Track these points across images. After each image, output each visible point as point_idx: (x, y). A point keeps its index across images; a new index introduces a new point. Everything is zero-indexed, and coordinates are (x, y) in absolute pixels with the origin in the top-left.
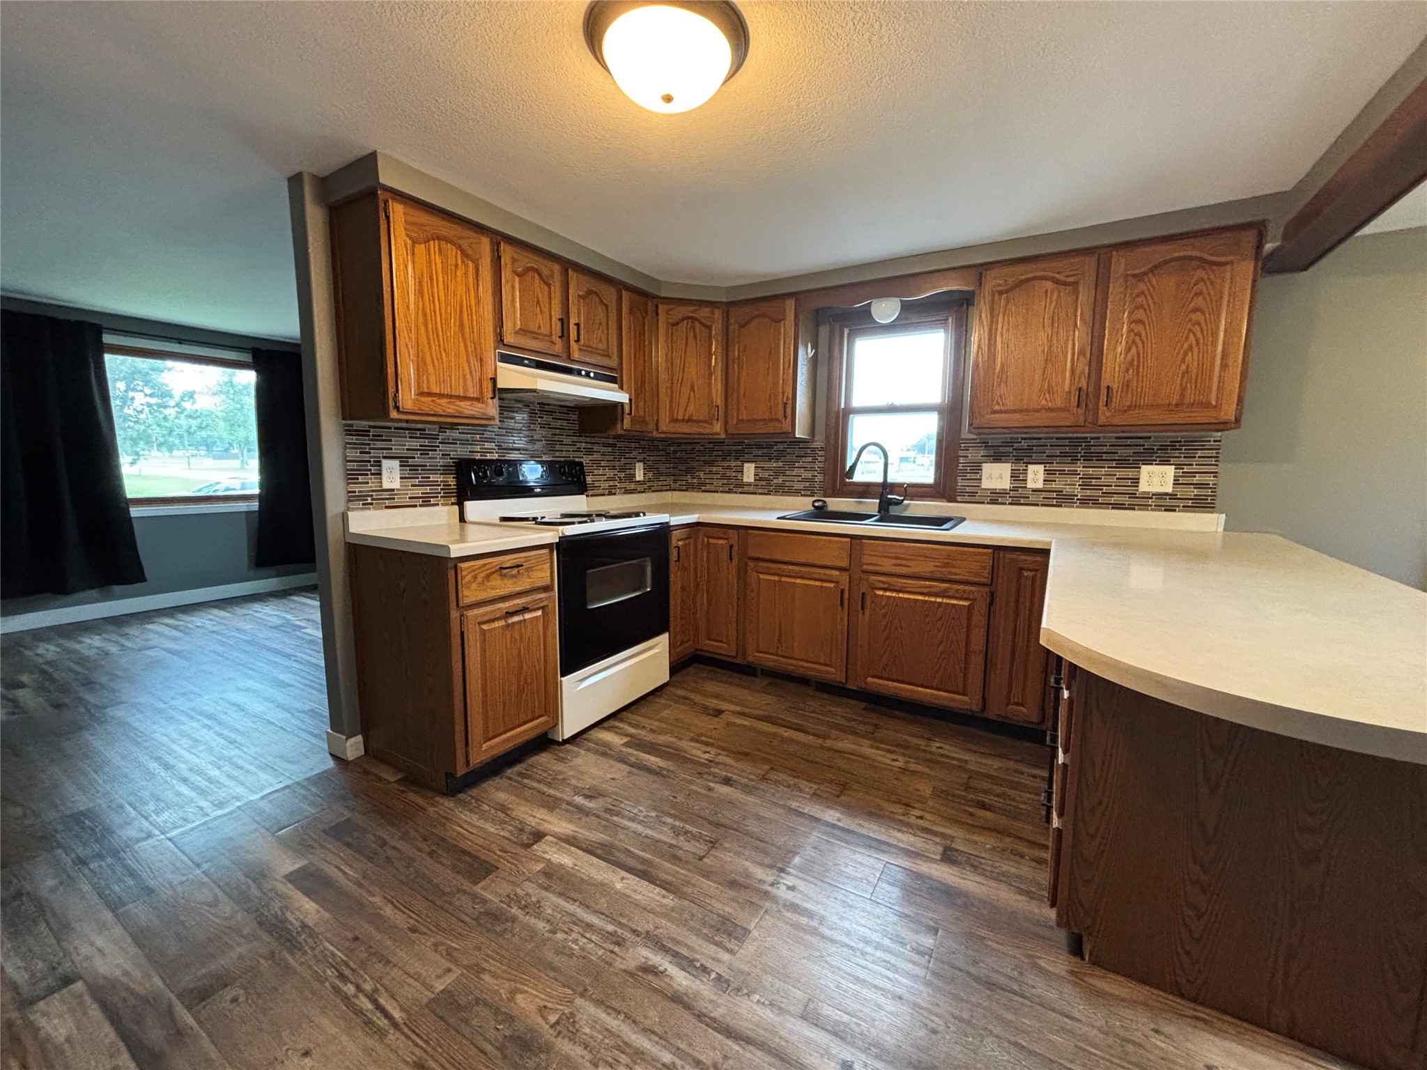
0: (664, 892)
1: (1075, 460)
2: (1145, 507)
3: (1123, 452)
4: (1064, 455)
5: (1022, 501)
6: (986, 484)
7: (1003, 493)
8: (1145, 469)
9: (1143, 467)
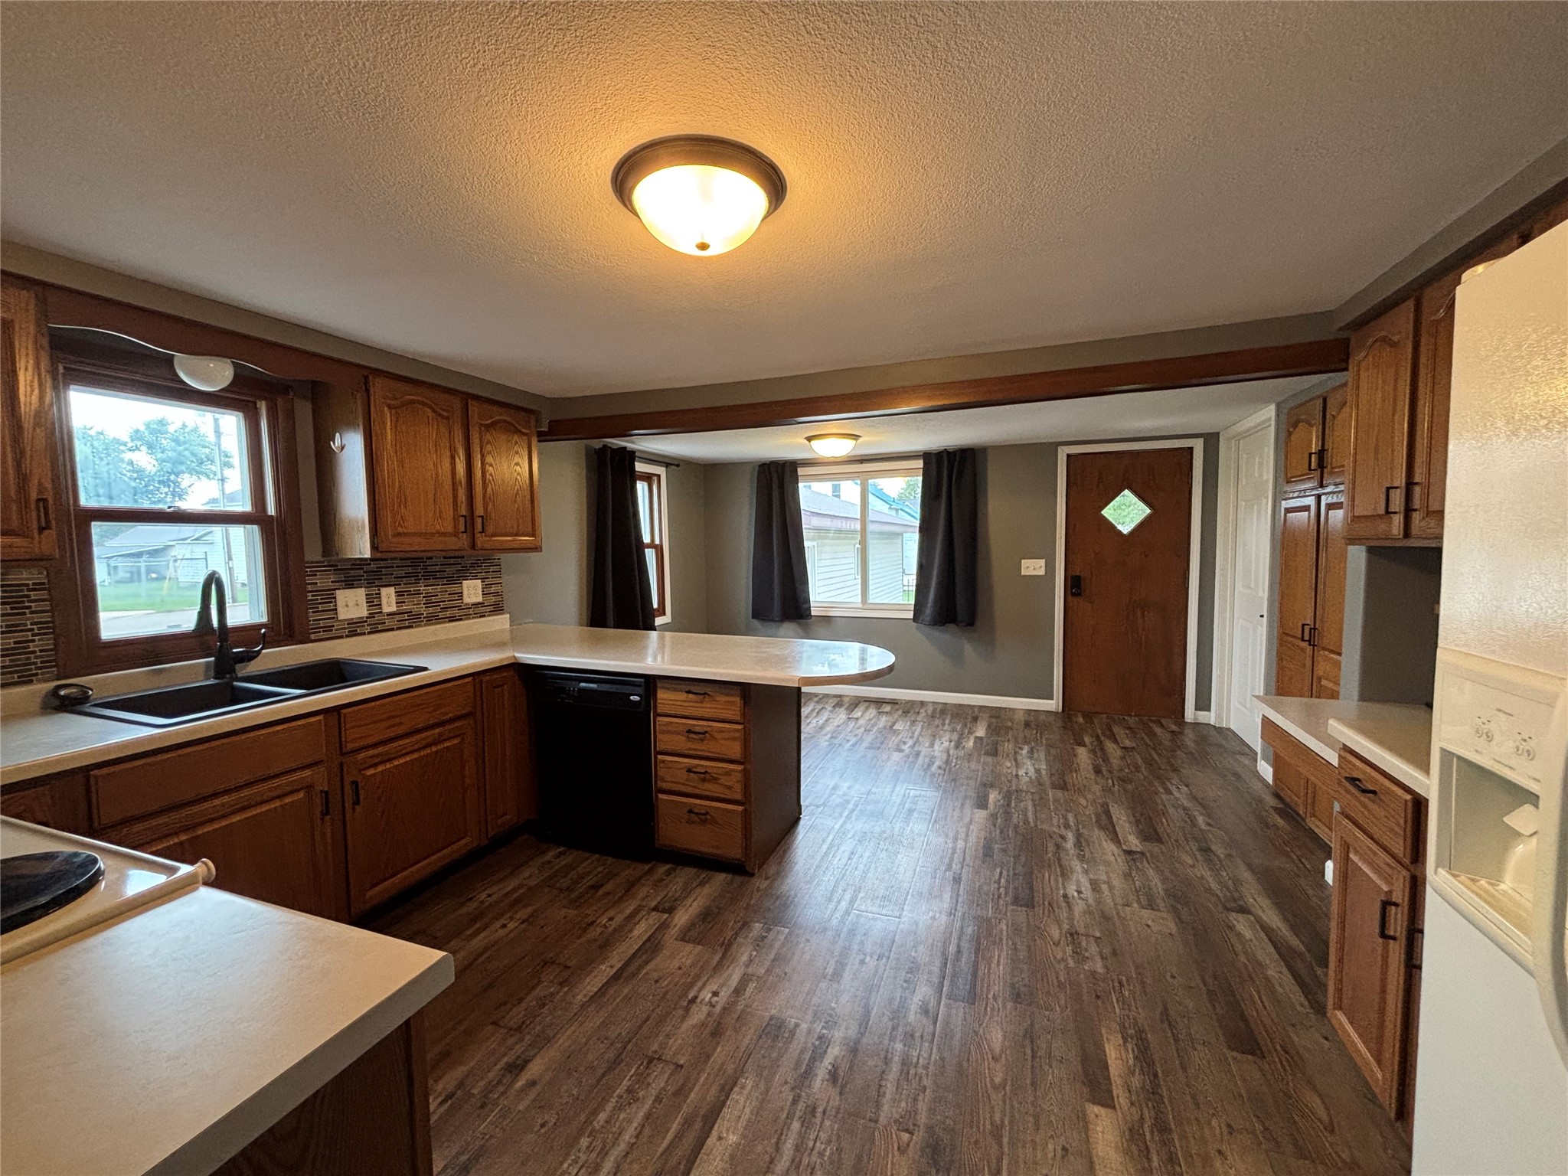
0: (736, 1089)
1: (417, 582)
2: (468, 617)
3: (449, 570)
4: (408, 575)
5: (380, 627)
6: (344, 614)
7: (360, 622)
8: (465, 583)
9: (464, 582)
